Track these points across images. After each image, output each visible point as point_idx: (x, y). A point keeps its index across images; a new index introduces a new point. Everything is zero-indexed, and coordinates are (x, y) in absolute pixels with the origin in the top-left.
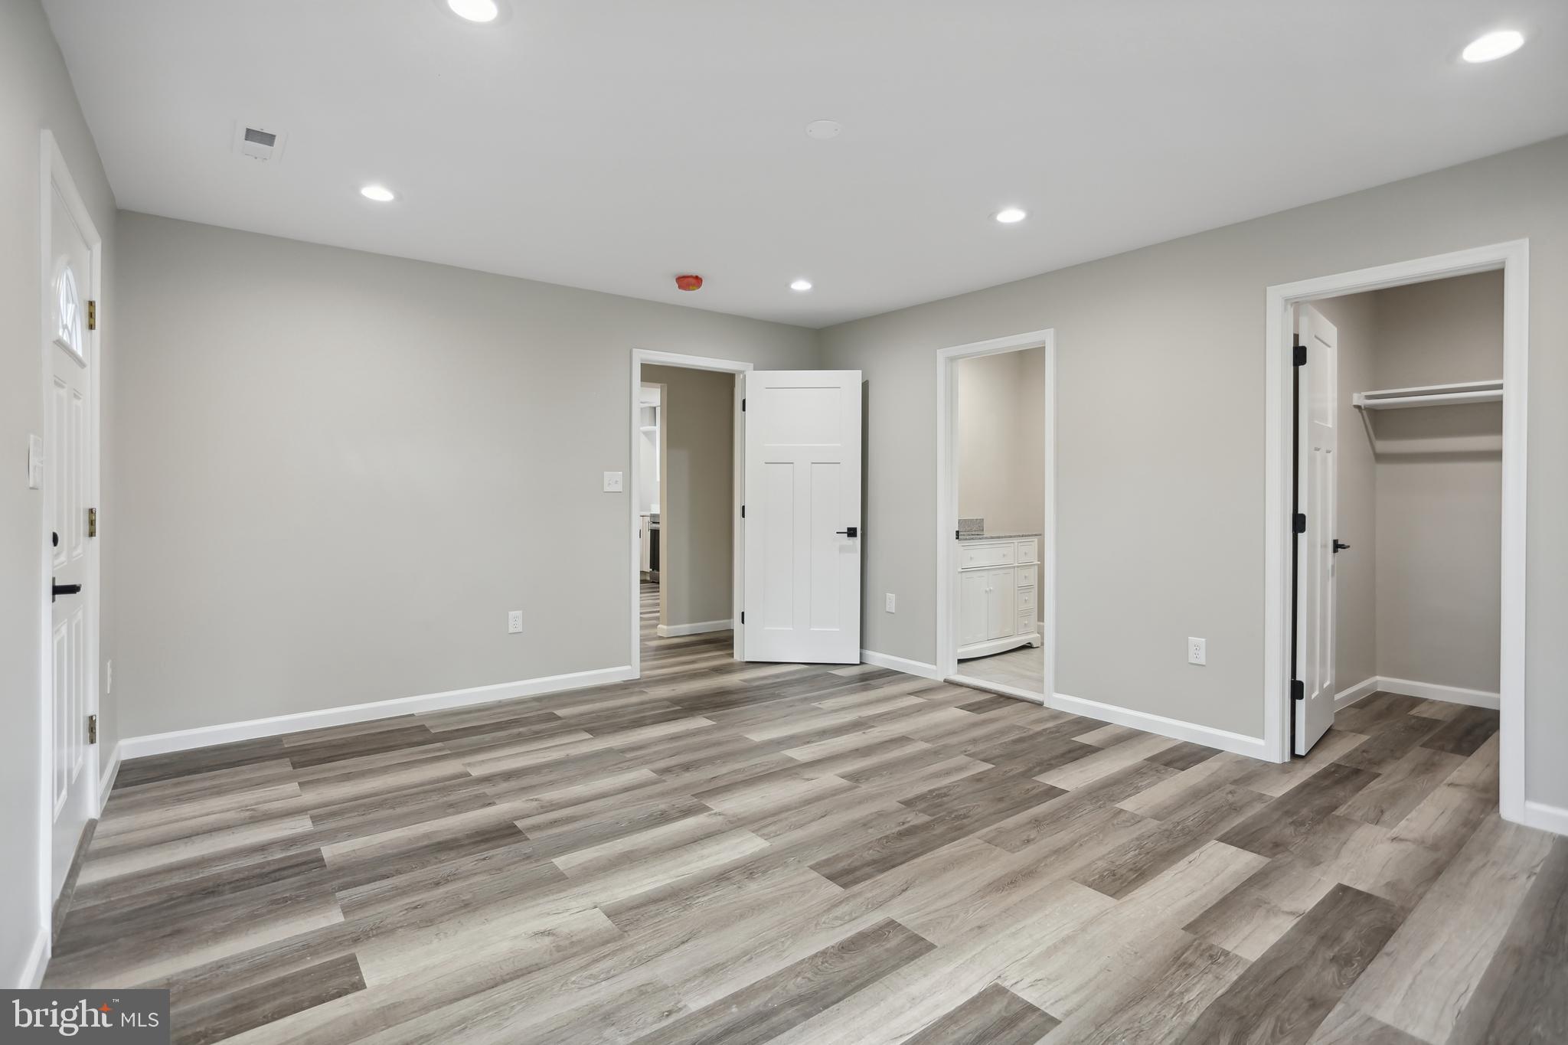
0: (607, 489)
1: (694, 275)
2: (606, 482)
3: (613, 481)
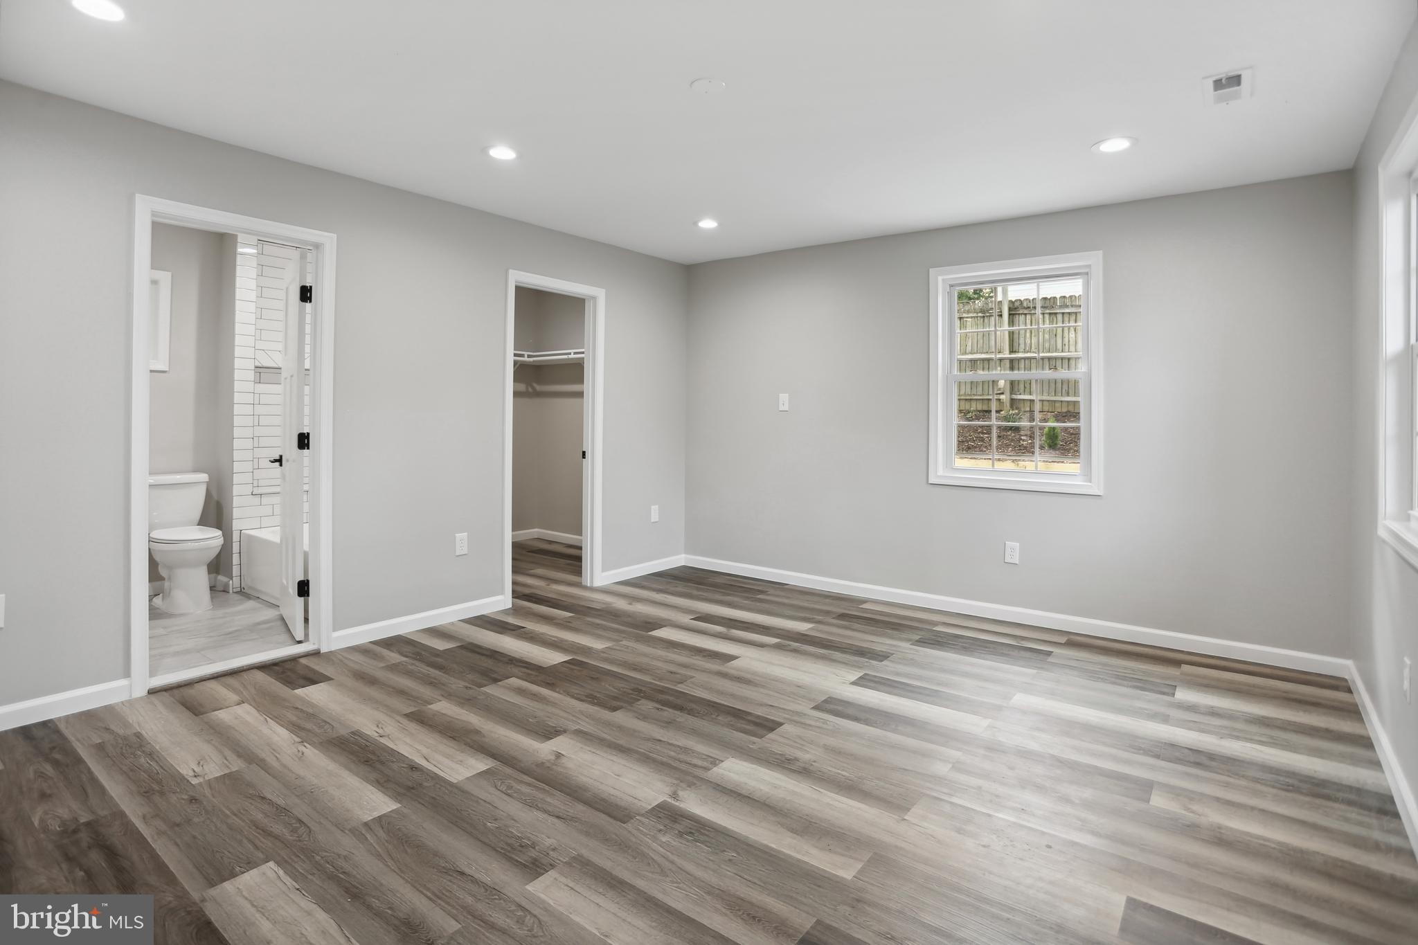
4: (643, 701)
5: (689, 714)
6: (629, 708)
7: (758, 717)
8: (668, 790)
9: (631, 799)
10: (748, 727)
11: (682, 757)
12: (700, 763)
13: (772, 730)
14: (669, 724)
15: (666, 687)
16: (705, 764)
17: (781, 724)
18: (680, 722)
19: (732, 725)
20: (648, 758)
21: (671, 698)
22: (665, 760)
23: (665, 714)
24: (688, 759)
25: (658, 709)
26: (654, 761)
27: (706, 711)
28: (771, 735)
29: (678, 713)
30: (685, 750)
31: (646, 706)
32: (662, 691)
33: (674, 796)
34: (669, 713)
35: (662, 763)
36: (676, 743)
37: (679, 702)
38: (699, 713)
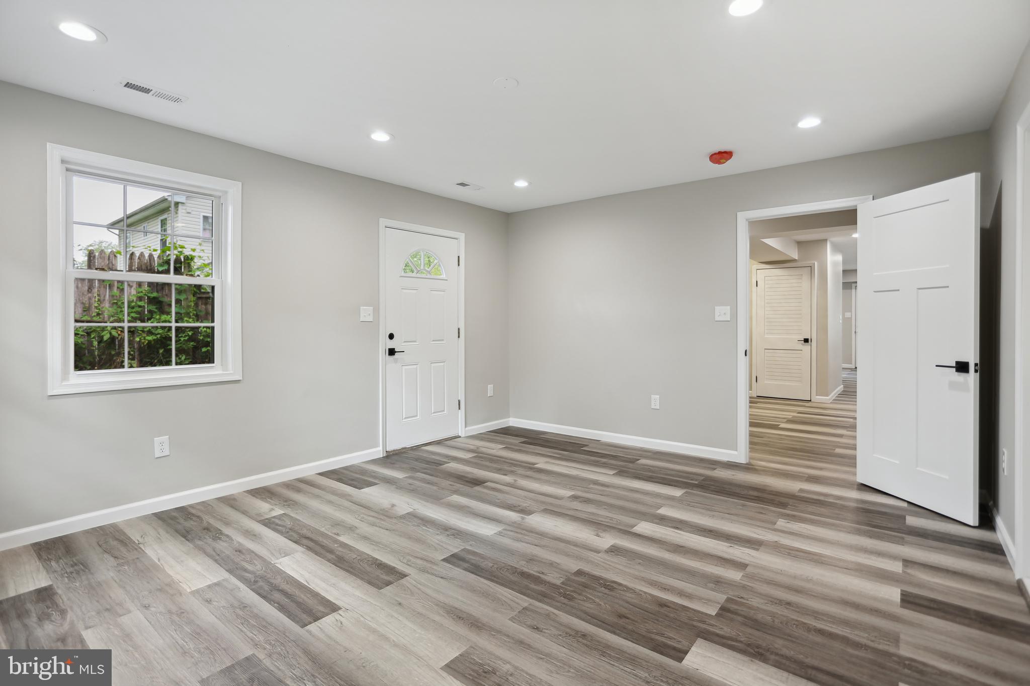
0: (717, 318)
1: (717, 152)
2: (717, 314)
3: (722, 313)
4: (558, 582)
5: (516, 568)
6: (569, 575)
7: (458, 566)
8: (527, 520)
9: (545, 516)
10: (471, 557)
11: (520, 536)
12: (509, 533)
13: (453, 556)
14: (531, 559)
15: (540, 601)
16: (505, 532)
17: (445, 560)
18: (523, 560)
19: (483, 558)
20: (541, 535)
21: (533, 586)
22: (531, 534)
23: (536, 569)
24: (516, 535)
25: (543, 573)
26: (537, 533)
27: (501, 571)
28: (455, 551)
29: (525, 570)
30: (518, 540)
31: (555, 578)
32: (545, 597)
33: (523, 518)
34: (533, 570)
35: (532, 532)
36: (524, 544)
37: (526, 582)
38: (508, 569)
